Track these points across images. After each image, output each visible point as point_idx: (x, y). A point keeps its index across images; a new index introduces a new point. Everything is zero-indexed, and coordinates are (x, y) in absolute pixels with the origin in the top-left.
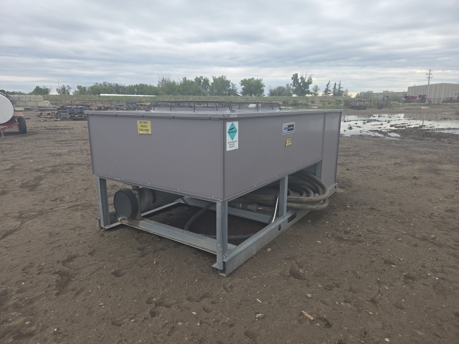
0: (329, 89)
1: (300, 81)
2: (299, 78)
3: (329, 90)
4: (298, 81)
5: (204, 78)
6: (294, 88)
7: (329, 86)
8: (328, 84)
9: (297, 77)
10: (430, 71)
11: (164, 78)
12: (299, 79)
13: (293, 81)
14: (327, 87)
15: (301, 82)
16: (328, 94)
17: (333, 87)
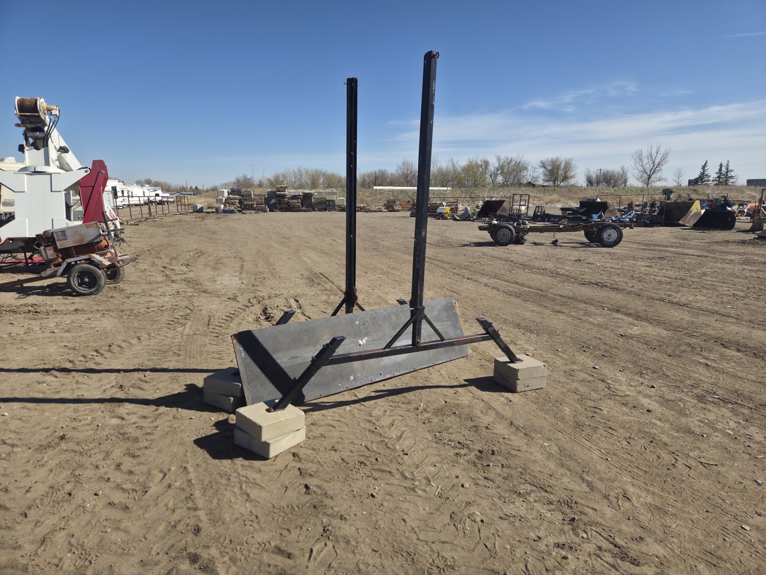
0: (706, 173)
3: (706, 175)
7: (706, 168)
8: (705, 165)
14: (704, 170)
16: (705, 181)
17: (717, 171)
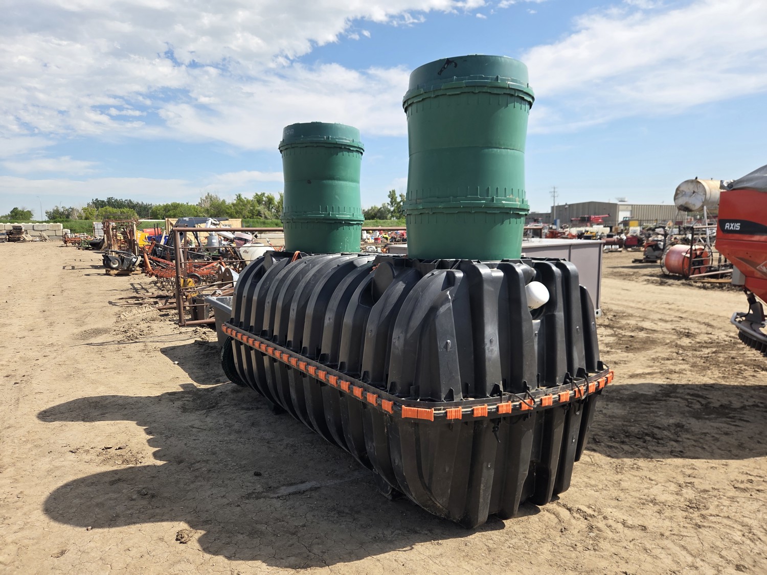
1: (399, 199)
2: (397, 195)
4: (395, 200)
5: (266, 195)
6: (392, 209)
9: (395, 194)
10: (554, 188)
11: (210, 194)
12: (396, 197)
13: (390, 199)
15: (400, 202)
